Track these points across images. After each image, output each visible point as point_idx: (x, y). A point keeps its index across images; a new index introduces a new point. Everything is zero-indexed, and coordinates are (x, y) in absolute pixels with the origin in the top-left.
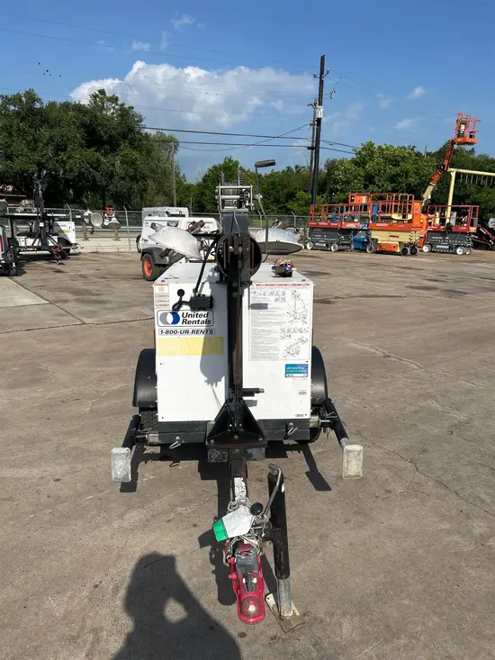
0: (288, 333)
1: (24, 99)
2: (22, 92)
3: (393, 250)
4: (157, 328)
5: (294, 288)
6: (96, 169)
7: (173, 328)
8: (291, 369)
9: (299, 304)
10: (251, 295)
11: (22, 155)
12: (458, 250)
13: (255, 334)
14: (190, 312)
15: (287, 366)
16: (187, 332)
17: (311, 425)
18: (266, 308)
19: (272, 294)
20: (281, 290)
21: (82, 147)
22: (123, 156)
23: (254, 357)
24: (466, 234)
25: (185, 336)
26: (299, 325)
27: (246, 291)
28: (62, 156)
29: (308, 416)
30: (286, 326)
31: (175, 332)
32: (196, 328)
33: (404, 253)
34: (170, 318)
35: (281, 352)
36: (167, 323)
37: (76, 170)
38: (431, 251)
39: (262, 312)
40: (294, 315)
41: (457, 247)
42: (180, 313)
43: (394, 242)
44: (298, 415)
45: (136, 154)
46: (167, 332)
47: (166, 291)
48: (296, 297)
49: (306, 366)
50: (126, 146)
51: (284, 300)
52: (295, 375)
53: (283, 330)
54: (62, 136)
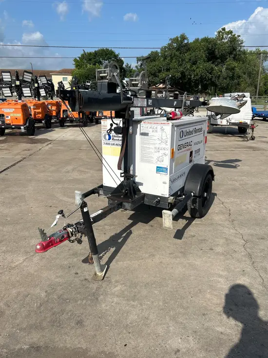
0: (158, 150)
1: (179, 39)
2: (179, 36)
4: (103, 141)
5: (162, 125)
6: (210, 73)
7: (108, 142)
8: (159, 169)
9: (164, 134)
10: (141, 128)
11: (174, 68)
13: (143, 149)
14: (115, 135)
15: (157, 167)
16: (114, 144)
17: (169, 201)
18: (148, 135)
19: (151, 128)
20: (155, 126)
21: (205, 62)
22: (228, 65)
23: (142, 160)
25: (113, 146)
26: (163, 146)
27: (139, 125)
28: (194, 67)
29: (167, 196)
30: (157, 146)
31: (109, 144)
32: (117, 143)
34: (107, 137)
35: (155, 160)
36: (106, 139)
37: (199, 74)
39: (146, 137)
40: (161, 140)
42: (111, 135)
44: (162, 194)
45: (235, 64)
46: (106, 144)
47: (106, 124)
48: (162, 130)
49: (167, 169)
50: (230, 59)
51: (156, 131)
52: (161, 173)
53: (156, 148)
54: (195, 57)
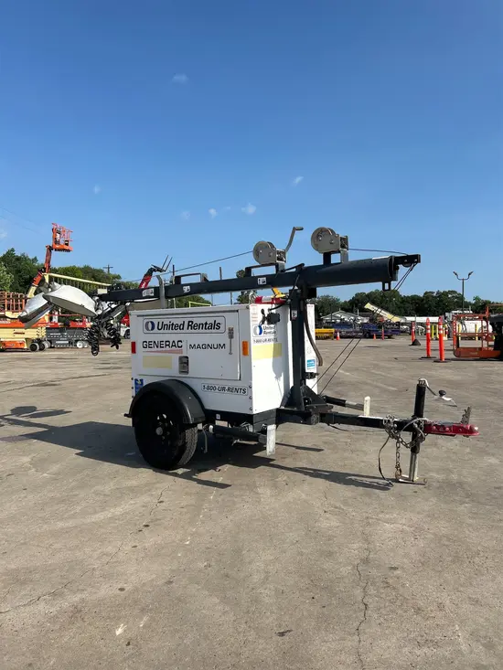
3: (20, 347)
4: (252, 337)
12: (78, 344)
14: (267, 326)
16: (266, 340)
24: (83, 329)
25: (265, 343)
31: (260, 341)
32: (270, 338)
33: (33, 349)
34: (258, 331)
36: (257, 334)
38: (51, 347)
41: (77, 341)
42: (263, 327)
43: (20, 338)
46: (256, 341)
